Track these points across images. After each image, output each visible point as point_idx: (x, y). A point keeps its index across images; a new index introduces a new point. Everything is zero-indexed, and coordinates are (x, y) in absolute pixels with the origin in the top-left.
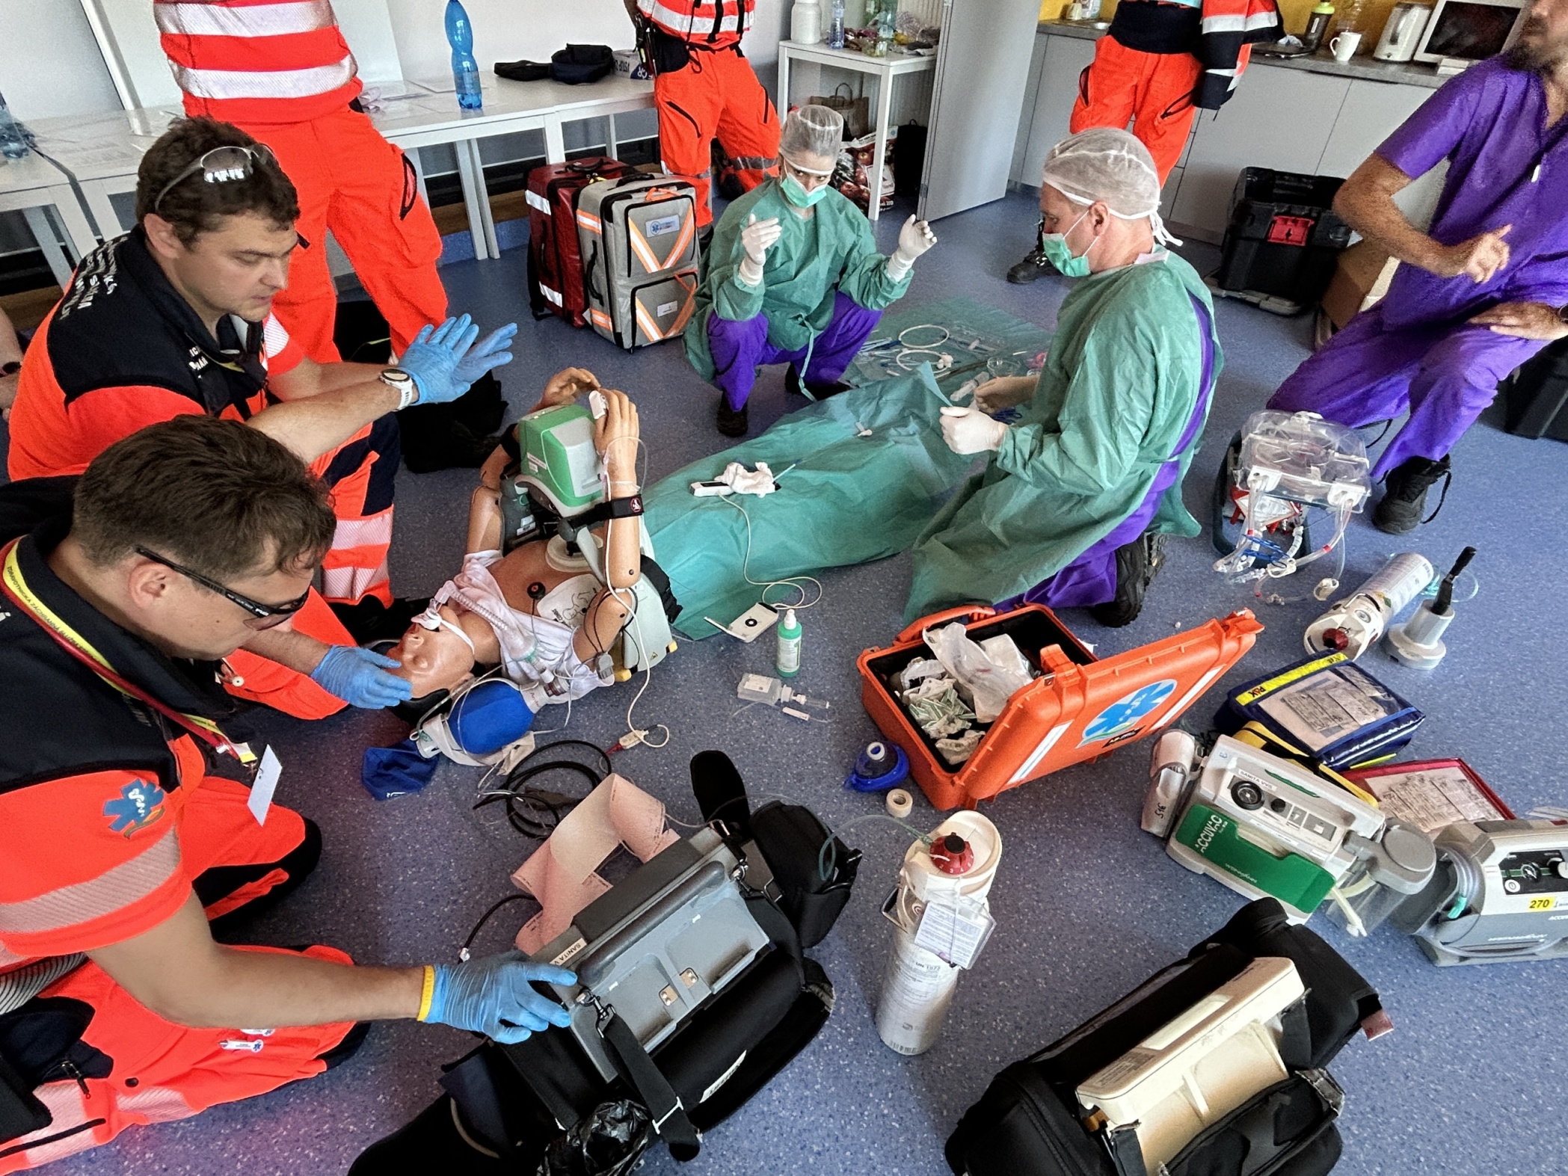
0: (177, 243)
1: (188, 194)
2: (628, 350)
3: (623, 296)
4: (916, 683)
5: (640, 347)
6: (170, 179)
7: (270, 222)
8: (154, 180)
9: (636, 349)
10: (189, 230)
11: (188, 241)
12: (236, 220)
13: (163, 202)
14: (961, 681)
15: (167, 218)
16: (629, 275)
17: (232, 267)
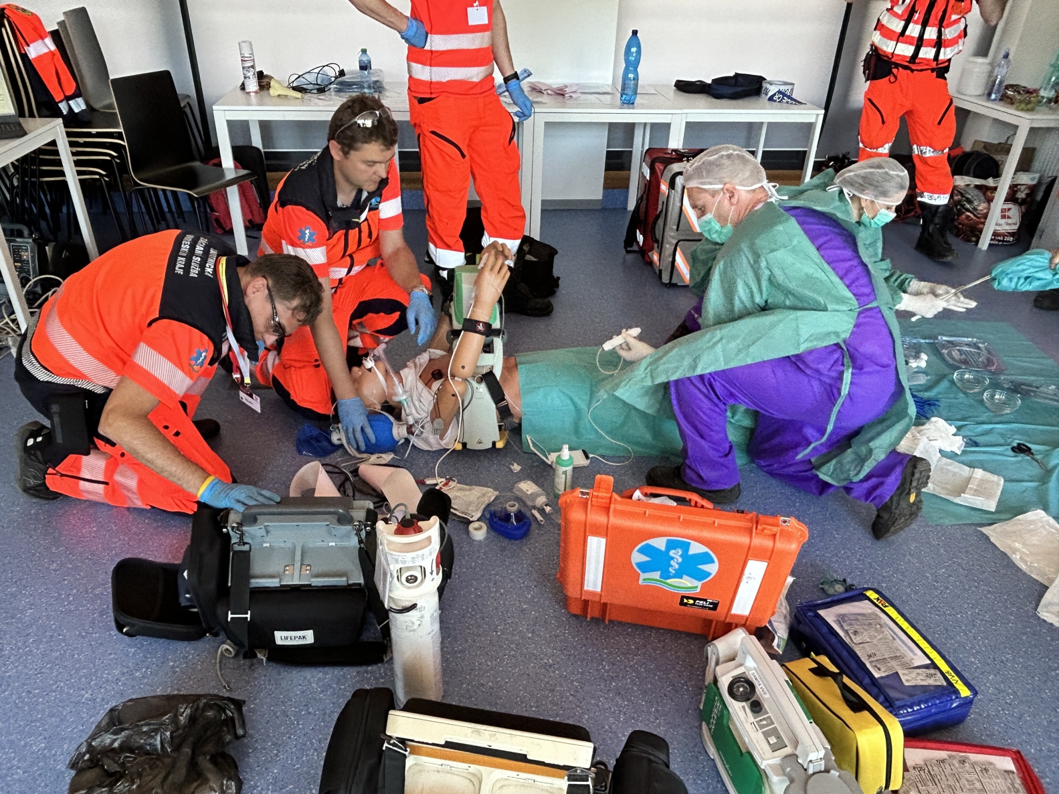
0: (341, 153)
1: (349, 133)
2: (666, 285)
3: (670, 243)
5: (675, 285)
6: (342, 125)
7: (382, 147)
8: (337, 125)
9: (671, 285)
10: (346, 149)
11: (346, 154)
12: (366, 146)
13: (338, 135)
15: (338, 143)
16: (677, 230)
17: (363, 167)
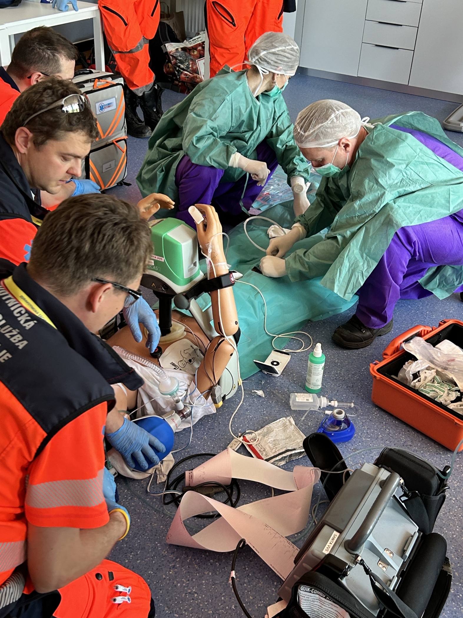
4: (416, 376)
14: (440, 370)
